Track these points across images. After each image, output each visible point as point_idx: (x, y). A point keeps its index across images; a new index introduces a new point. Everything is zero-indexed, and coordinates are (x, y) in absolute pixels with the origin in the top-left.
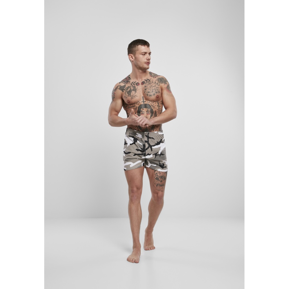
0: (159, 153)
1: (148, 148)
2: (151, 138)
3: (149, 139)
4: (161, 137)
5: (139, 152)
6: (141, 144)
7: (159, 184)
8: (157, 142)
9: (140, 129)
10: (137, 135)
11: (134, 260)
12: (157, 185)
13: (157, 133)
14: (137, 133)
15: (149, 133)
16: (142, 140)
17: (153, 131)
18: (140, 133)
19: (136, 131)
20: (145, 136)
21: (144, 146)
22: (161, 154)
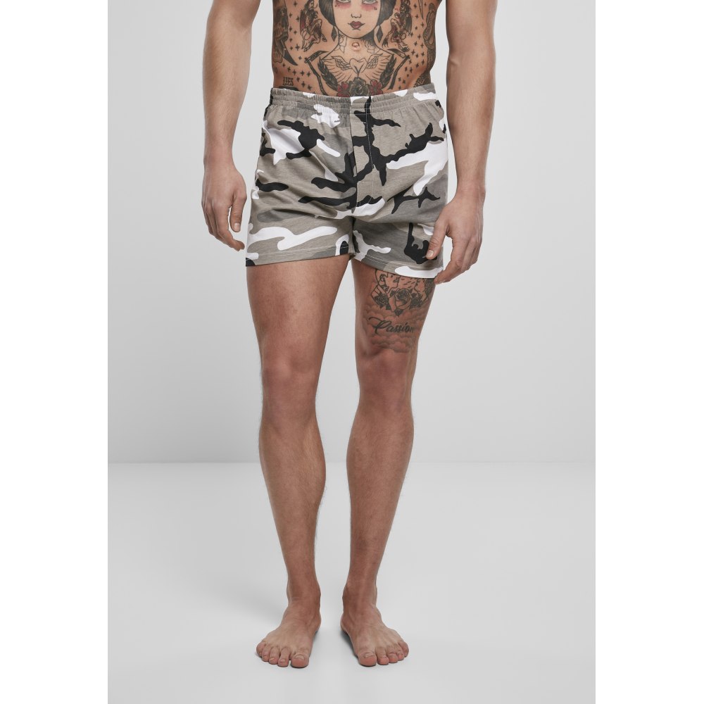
0: (418, 190)
1: (368, 169)
2: (380, 123)
3: (376, 129)
4: (431, 116)
5: (328, 193)
6: (337, 154)
7: (385, 322)
8: (410, 139)
9: (329, 83)
10: (315, 112)
11: (285, 655)
12: (379, 326)
13: (410, 95)
14: (317, 107)
15: (369, 100)
16: (338, 137)
17: (391, 87)
18: (329, 102)
19: (310, 95)
20: (352, 115)
21: (350, 160)
22: (426, 194)
